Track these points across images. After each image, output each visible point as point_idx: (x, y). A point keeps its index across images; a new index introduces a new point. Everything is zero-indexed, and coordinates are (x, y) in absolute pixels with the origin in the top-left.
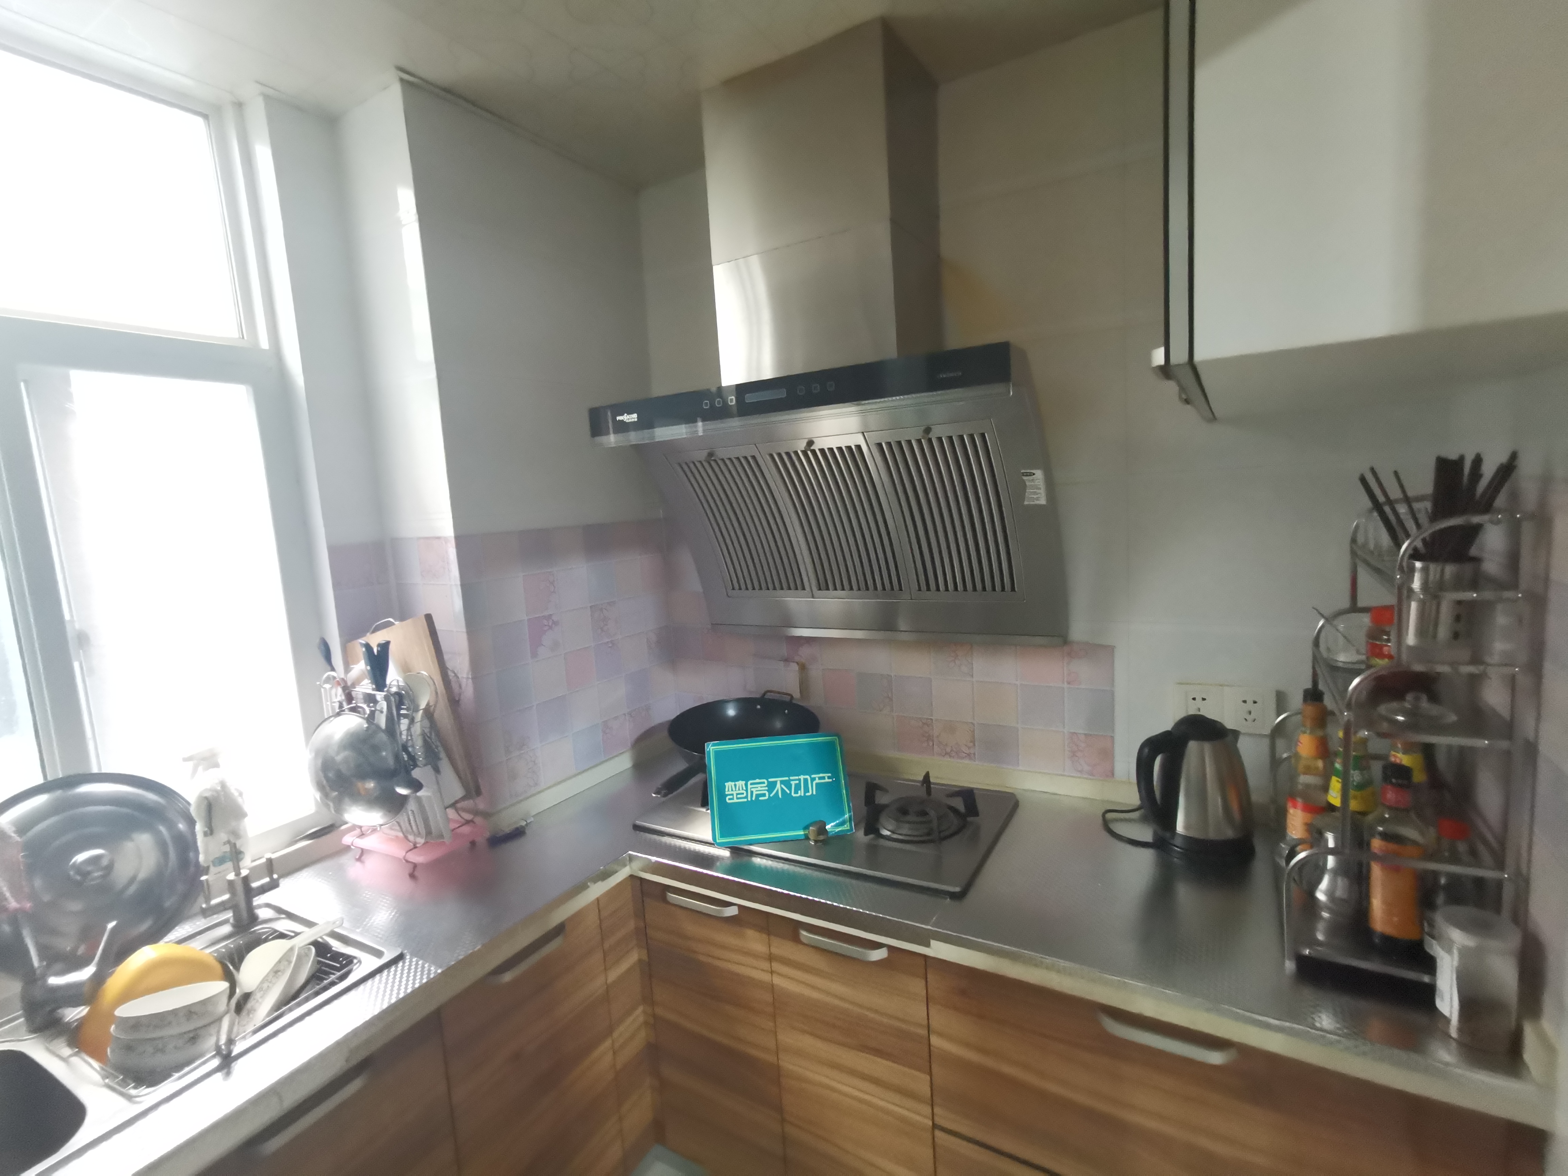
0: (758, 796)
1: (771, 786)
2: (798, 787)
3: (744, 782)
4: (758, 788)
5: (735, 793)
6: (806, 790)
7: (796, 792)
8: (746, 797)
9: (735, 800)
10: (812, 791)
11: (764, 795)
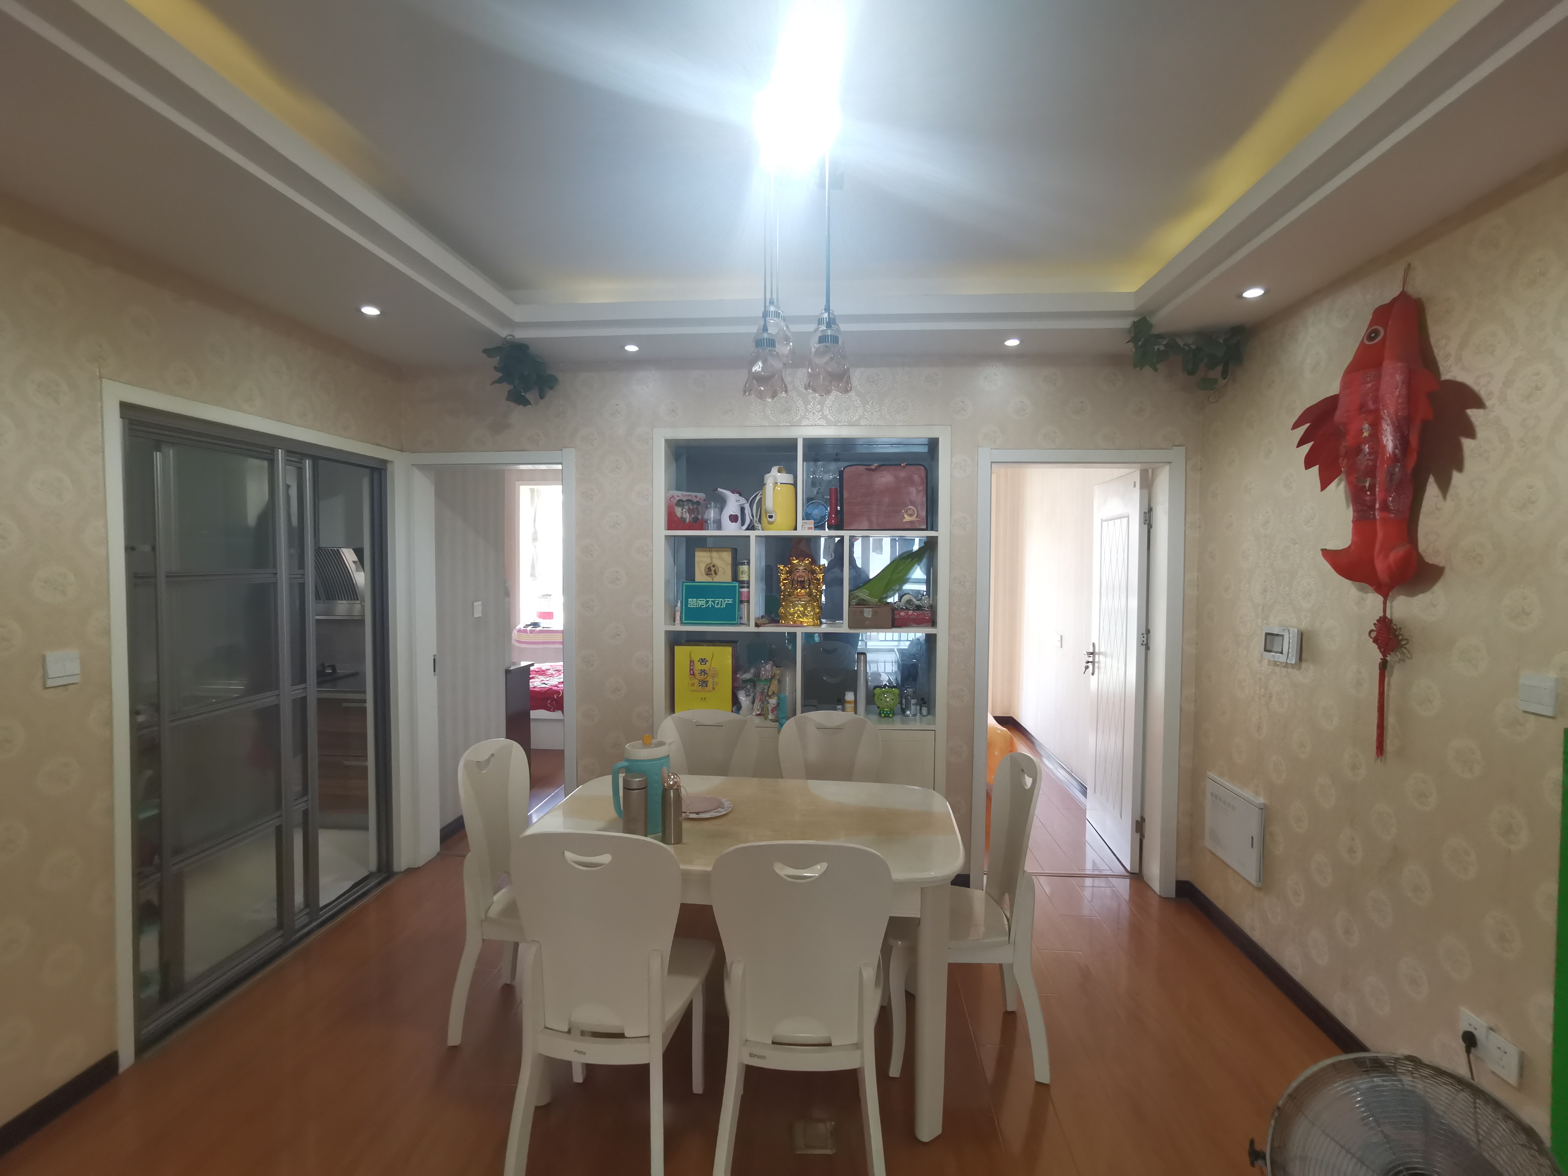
0: (701, 605)
1: (707, 602)
2: (718, 603)
3: (696, 600)
4: (701, 602)
5: (692, 603)
6: (721, 605)
7: (717, 606)
8: (696, 606)
9: (692, 606)
10: (724, 606)
11: (704, 605)
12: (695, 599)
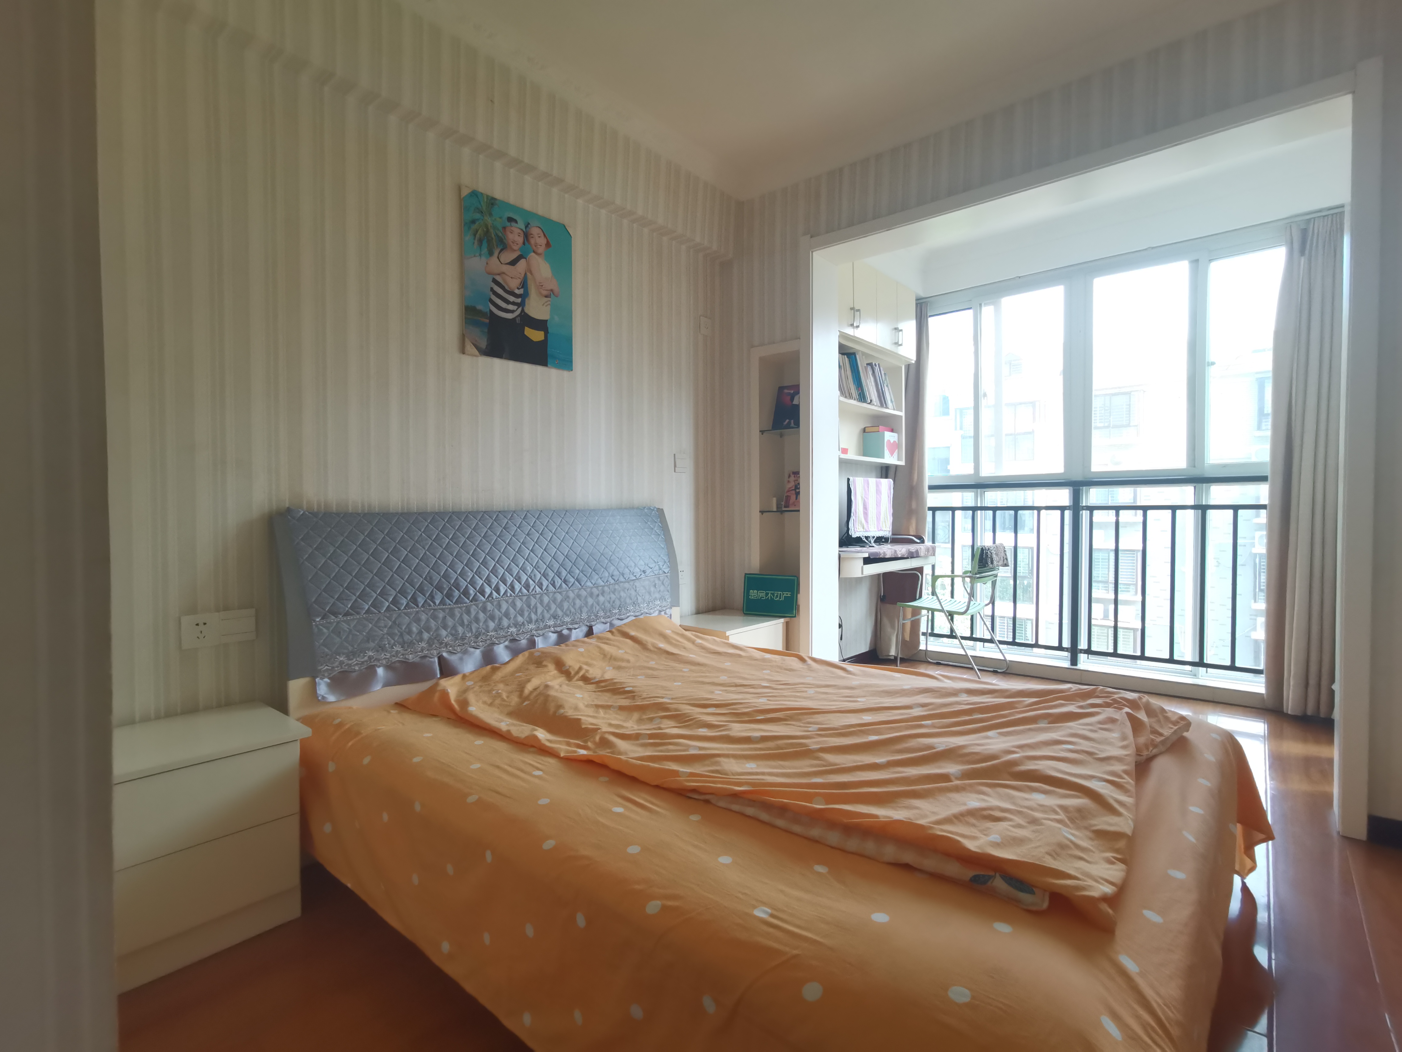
12: (755, 591)
